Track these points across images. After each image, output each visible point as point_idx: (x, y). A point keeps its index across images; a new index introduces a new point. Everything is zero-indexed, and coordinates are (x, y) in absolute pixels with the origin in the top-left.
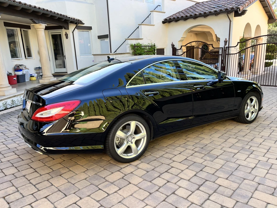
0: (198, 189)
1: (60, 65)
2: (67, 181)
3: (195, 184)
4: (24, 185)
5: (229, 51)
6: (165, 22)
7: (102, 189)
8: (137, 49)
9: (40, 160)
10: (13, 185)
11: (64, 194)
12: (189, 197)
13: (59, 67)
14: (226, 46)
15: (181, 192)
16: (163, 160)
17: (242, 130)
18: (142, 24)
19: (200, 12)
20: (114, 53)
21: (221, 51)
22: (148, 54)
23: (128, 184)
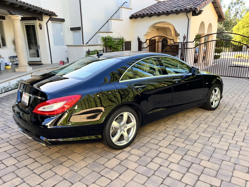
0: (188, 171)
1: (34, 54)
2: (69, 170)
3: (184, 167)
4: (28, 175)
5: (187, 46)
6: (132, 17)
7: (104, 176)
8: (108, 42)
9: (36, 150)
10: (18, 176)
11: (70, 182)
12: (182, 179)
13: (33, 56)
14: (184, 41)
16: (150, 146)
17: (209, 116)
18: (111, 19)
19: (163, 10)
20: (86, 44)
21: (181, 45)
22: (118, 46)
23: (127, 170)
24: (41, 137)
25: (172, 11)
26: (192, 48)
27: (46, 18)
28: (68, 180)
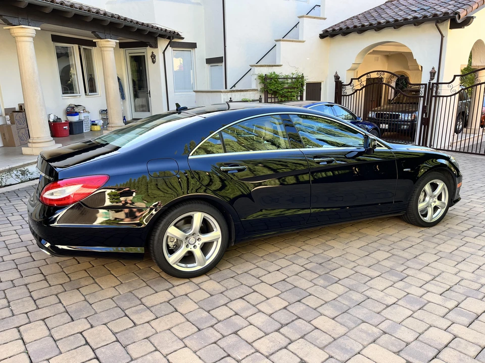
0: (278, 330)
1: (143, 106)
2: (83, 298)
3: (278, 321)
4: (20, 298)
5: (439, 91)
7: (129, 316)
8: (270, 83)
9: (58, 263)
10: (6, 297)
11: (71, 317)
12: (258, 340)
13: (142, 109)
14: (432, 82)
15: (248, 333)
17: (409, 238)
20: (231, 89)
21: (424, 89)
22: (290, 92)
23: (172, 313)
25: (406, 19)
26: (447, 96)
27: (163, 43)
28: (71, 314)
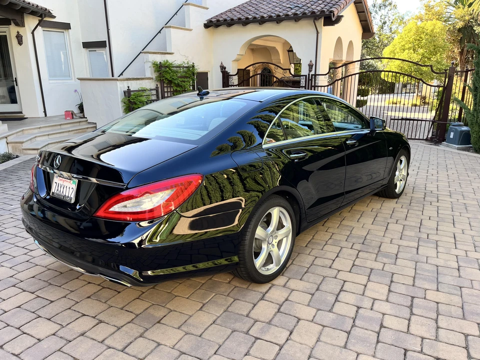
0: (412, 313)
2: (182, 333)
3: (401, 305)
5: (317, 81)
7: (261, 338)
8: (165, 72)
11: (198, 358)
12: (410, 328)
15: (393, 323)
16: (320, 271)
17: (395, 209)
18: (167, 26)
19: (269, 13)
20: (119, 76)
21: (304, 80)
22: (184, 82)
23: (298, 322)
24: (122, 268)
25: (287, 15)
27: (31, 22)
28: (192, 354)
